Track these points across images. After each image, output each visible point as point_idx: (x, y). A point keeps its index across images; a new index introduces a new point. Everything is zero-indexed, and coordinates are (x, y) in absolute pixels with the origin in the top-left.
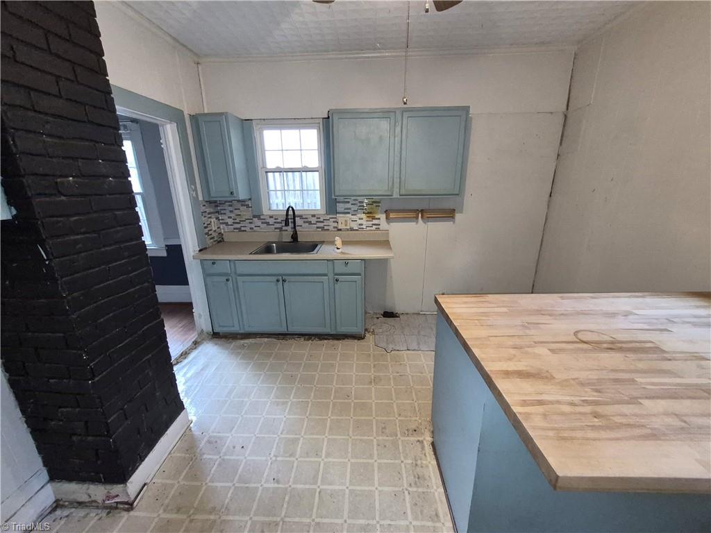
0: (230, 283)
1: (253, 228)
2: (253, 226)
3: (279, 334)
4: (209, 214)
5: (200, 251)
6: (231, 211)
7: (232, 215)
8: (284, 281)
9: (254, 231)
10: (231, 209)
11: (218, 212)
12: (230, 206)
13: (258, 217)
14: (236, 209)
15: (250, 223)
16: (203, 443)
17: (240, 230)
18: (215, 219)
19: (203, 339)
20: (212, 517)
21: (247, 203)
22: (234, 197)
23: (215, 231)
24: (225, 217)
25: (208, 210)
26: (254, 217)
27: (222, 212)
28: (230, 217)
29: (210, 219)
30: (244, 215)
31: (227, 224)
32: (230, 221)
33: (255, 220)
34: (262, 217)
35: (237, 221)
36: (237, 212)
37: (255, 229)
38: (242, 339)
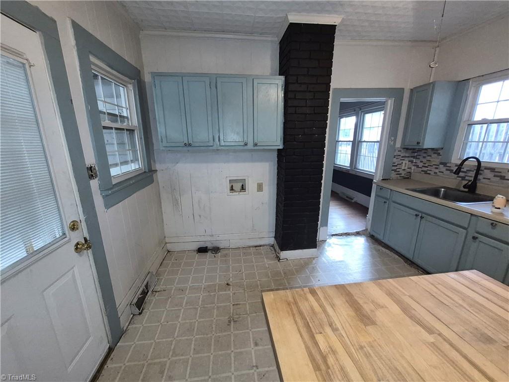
0: (386, 205)
1: (436, 173)
2: (437, 171)
3: (407, 258)
4: (402, 157)
5: (383, 180)
6: (424, 157)
7: (425, 161)
8: (422, 217)
9: (438, 176)
10: (425, 155)
11: (414, 157)
12: (425, 153)
13: (444, 164)
14: (428, 156)
15: (437, 168)
16: (312, 266)
17: (426, 172)
18: (407, 162)
19: (364, 234)
20: (287, 284)
21: (439, 152)
22: (420, 146)
23: (404, 170)
24: (418, 161)
25: (402, 155)
26: (441, 163)
27: (418, 157)
28: (421, 162)
29: (402, 161)
30: (434, 161)
31: (418, 166)
32: (421, 165)
33: (441, 166)
34: (448, 165)
35: (426, 165)
36: (428, 158)
37: (439, 173)
38: (383, 247)
